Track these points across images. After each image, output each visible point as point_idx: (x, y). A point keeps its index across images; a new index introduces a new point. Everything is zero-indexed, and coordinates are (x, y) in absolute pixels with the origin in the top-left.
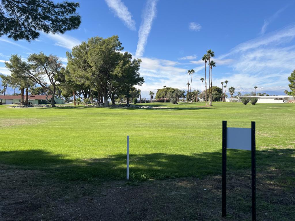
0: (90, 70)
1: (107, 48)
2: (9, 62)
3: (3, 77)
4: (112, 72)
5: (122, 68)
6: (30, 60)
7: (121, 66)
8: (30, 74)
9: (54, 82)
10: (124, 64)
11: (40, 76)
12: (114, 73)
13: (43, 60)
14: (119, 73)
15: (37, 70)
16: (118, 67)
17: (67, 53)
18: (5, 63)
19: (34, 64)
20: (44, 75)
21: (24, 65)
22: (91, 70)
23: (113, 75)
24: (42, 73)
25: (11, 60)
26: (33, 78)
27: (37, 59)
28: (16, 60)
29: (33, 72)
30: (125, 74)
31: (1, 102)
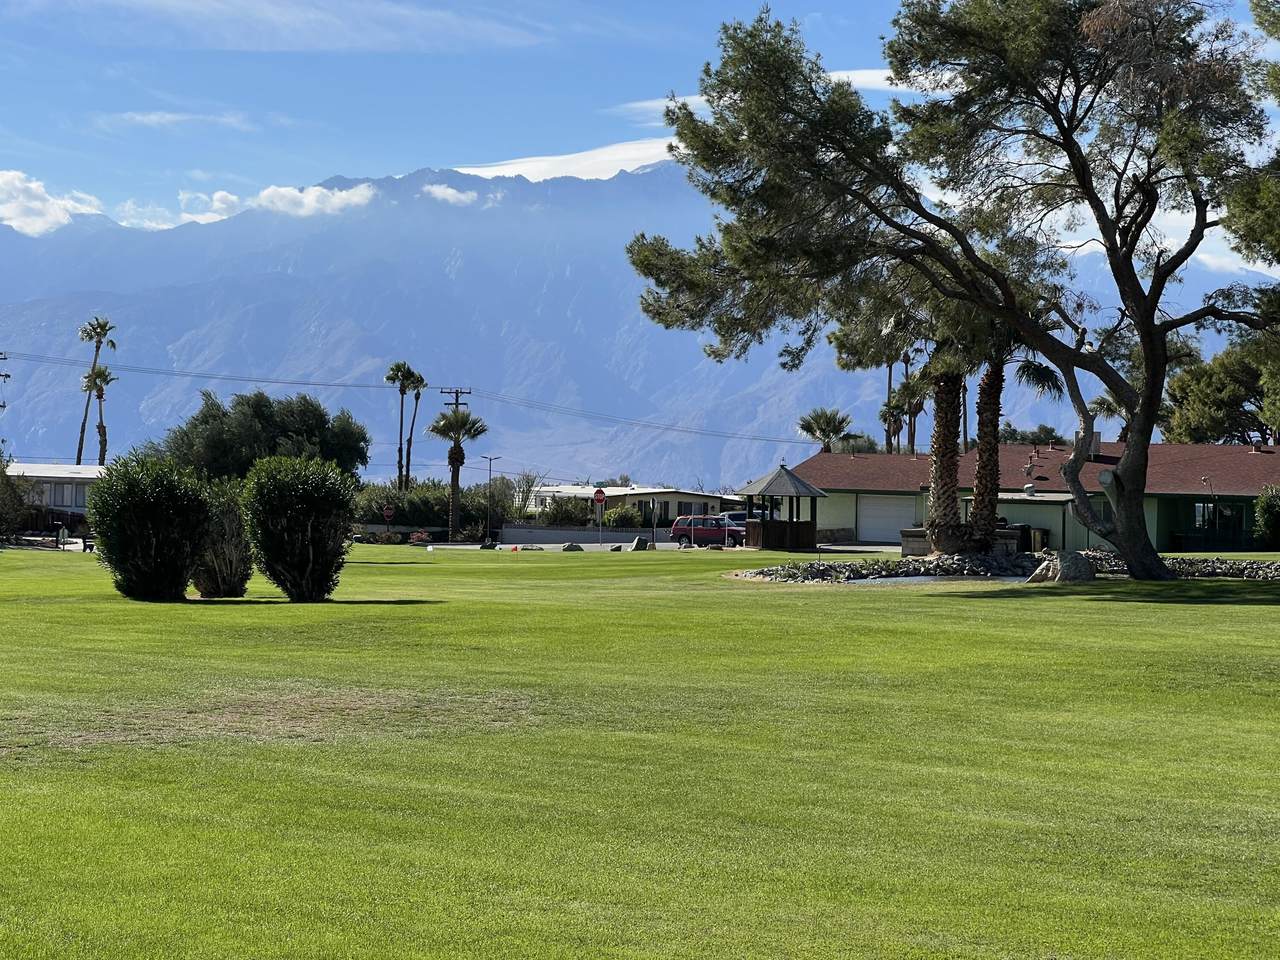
2: (701, 107)
3: (652, 259)
6: (903, 61)
8: (908, 218)
9: (1146, 285)
11: (1029, 221)
13: (1025, 45)
15: (981, 163)
18: (669, 113)
19: (946, 96)
24: (1049, 196)
25: (717, 85)
26: (931, 246)
27: (979, 36)
28: (765, 68)
31: (805, 517)
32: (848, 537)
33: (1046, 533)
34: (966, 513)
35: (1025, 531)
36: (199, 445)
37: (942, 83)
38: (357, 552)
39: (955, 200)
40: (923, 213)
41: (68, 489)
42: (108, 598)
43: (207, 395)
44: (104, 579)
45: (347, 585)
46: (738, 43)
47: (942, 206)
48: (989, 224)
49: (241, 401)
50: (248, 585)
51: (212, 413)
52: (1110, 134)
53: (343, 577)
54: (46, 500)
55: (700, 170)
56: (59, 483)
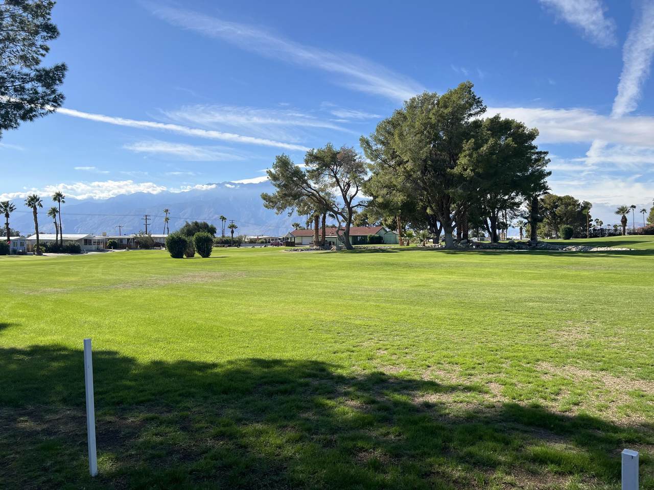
0: (403, 169)
1: (441, 116)
2: (273, 171)
3: (265, 197)
4: (453, 168)
5: (470, 155)
6: (307, 162)
7: (467, 152)
8: (309, 190)
9: (349, 200)
10: (477, 146)
11: (329, 190)
12: (457, 170)
13: (328, 159)
14: (465, 170)
15: (321, 180)
16: (462, 155)
17: (361, 140)
18: (267, 172)
19: (315, 168)
20: (335, 188)
21: (297, 172)
22: (405, 168)
23: (452, 175)
24: (332, 185)
25: (275, 167)
26: (313, 194)
27: (320, 158)
28: (284, 163)
29: (315, 184)
30: (480, 170)
31: (293, 241)
32: (300, 244)
33: (333, 242)
34: (320, 240)
35: (330, 242)
36: (185, 231)
37: (314, 166)
38: (214, 249)
39: (316, 186)
40: (311, 189)
41: (162, 239)
42: (170, 258)
43: (187, 222)
44: (168, 254)
45: (212, 255)
46: (279, 159)
47: (315, 187)
48: (323, 190)
49: (193, 222)
50: (195, 255)
51: (188, 225)
52: (342, 175)
53: (211, 253)
54: (158, 241)
55: (273, 182)
56: (160, 238)
